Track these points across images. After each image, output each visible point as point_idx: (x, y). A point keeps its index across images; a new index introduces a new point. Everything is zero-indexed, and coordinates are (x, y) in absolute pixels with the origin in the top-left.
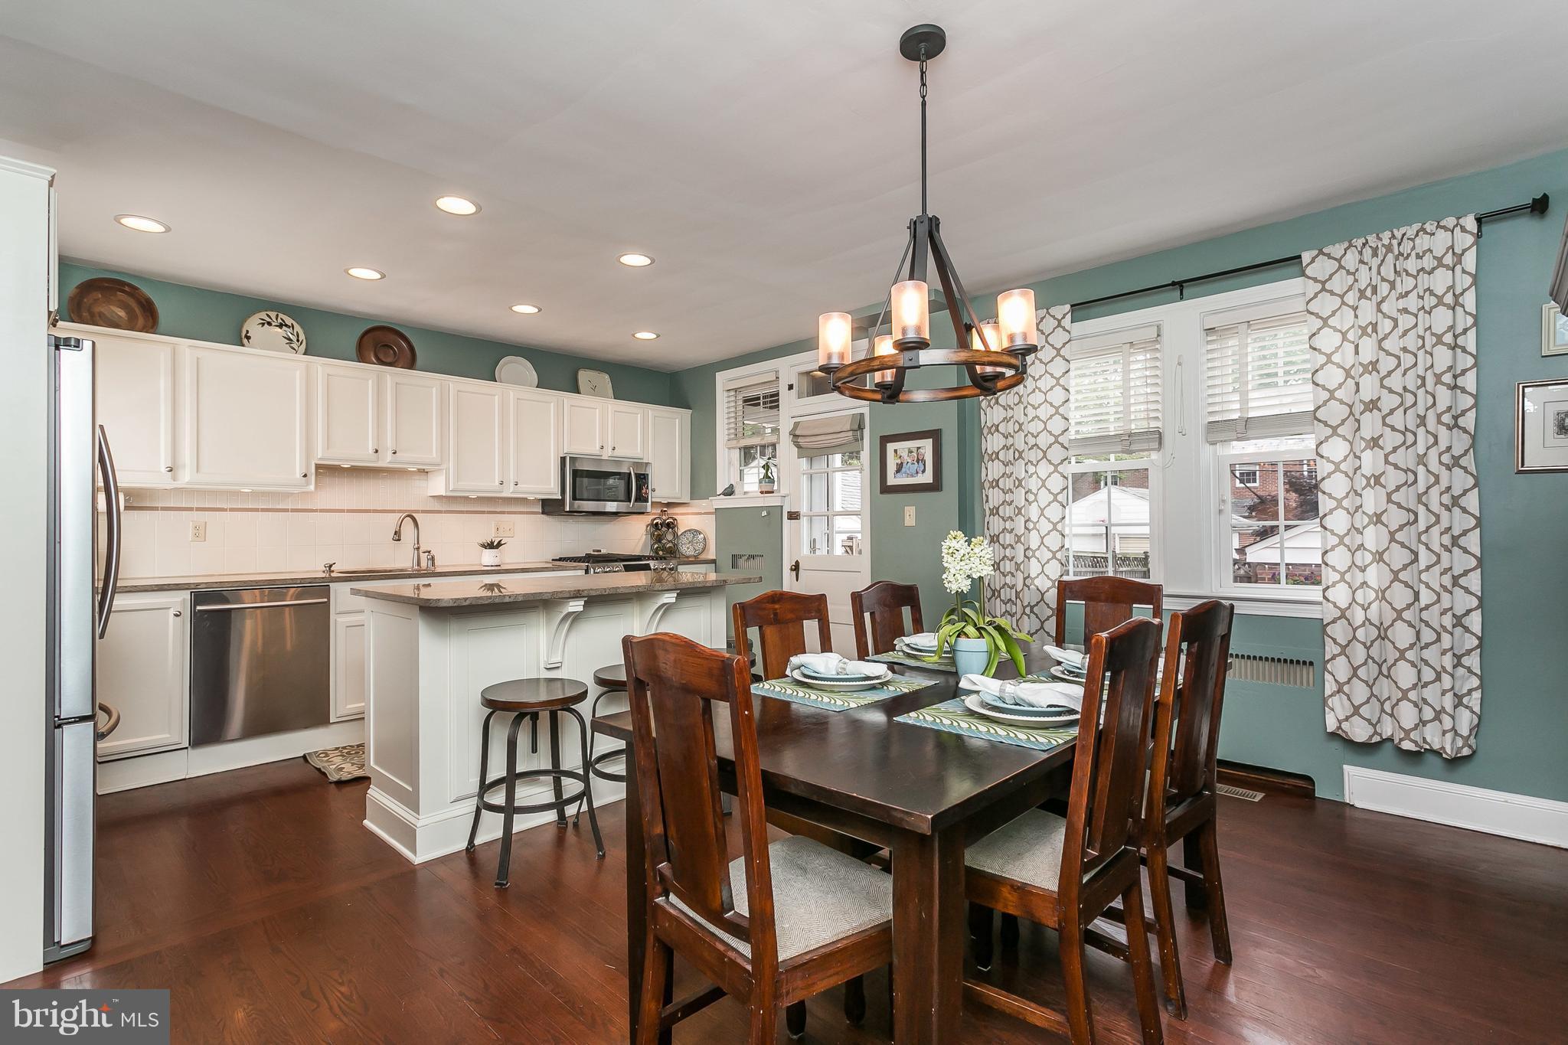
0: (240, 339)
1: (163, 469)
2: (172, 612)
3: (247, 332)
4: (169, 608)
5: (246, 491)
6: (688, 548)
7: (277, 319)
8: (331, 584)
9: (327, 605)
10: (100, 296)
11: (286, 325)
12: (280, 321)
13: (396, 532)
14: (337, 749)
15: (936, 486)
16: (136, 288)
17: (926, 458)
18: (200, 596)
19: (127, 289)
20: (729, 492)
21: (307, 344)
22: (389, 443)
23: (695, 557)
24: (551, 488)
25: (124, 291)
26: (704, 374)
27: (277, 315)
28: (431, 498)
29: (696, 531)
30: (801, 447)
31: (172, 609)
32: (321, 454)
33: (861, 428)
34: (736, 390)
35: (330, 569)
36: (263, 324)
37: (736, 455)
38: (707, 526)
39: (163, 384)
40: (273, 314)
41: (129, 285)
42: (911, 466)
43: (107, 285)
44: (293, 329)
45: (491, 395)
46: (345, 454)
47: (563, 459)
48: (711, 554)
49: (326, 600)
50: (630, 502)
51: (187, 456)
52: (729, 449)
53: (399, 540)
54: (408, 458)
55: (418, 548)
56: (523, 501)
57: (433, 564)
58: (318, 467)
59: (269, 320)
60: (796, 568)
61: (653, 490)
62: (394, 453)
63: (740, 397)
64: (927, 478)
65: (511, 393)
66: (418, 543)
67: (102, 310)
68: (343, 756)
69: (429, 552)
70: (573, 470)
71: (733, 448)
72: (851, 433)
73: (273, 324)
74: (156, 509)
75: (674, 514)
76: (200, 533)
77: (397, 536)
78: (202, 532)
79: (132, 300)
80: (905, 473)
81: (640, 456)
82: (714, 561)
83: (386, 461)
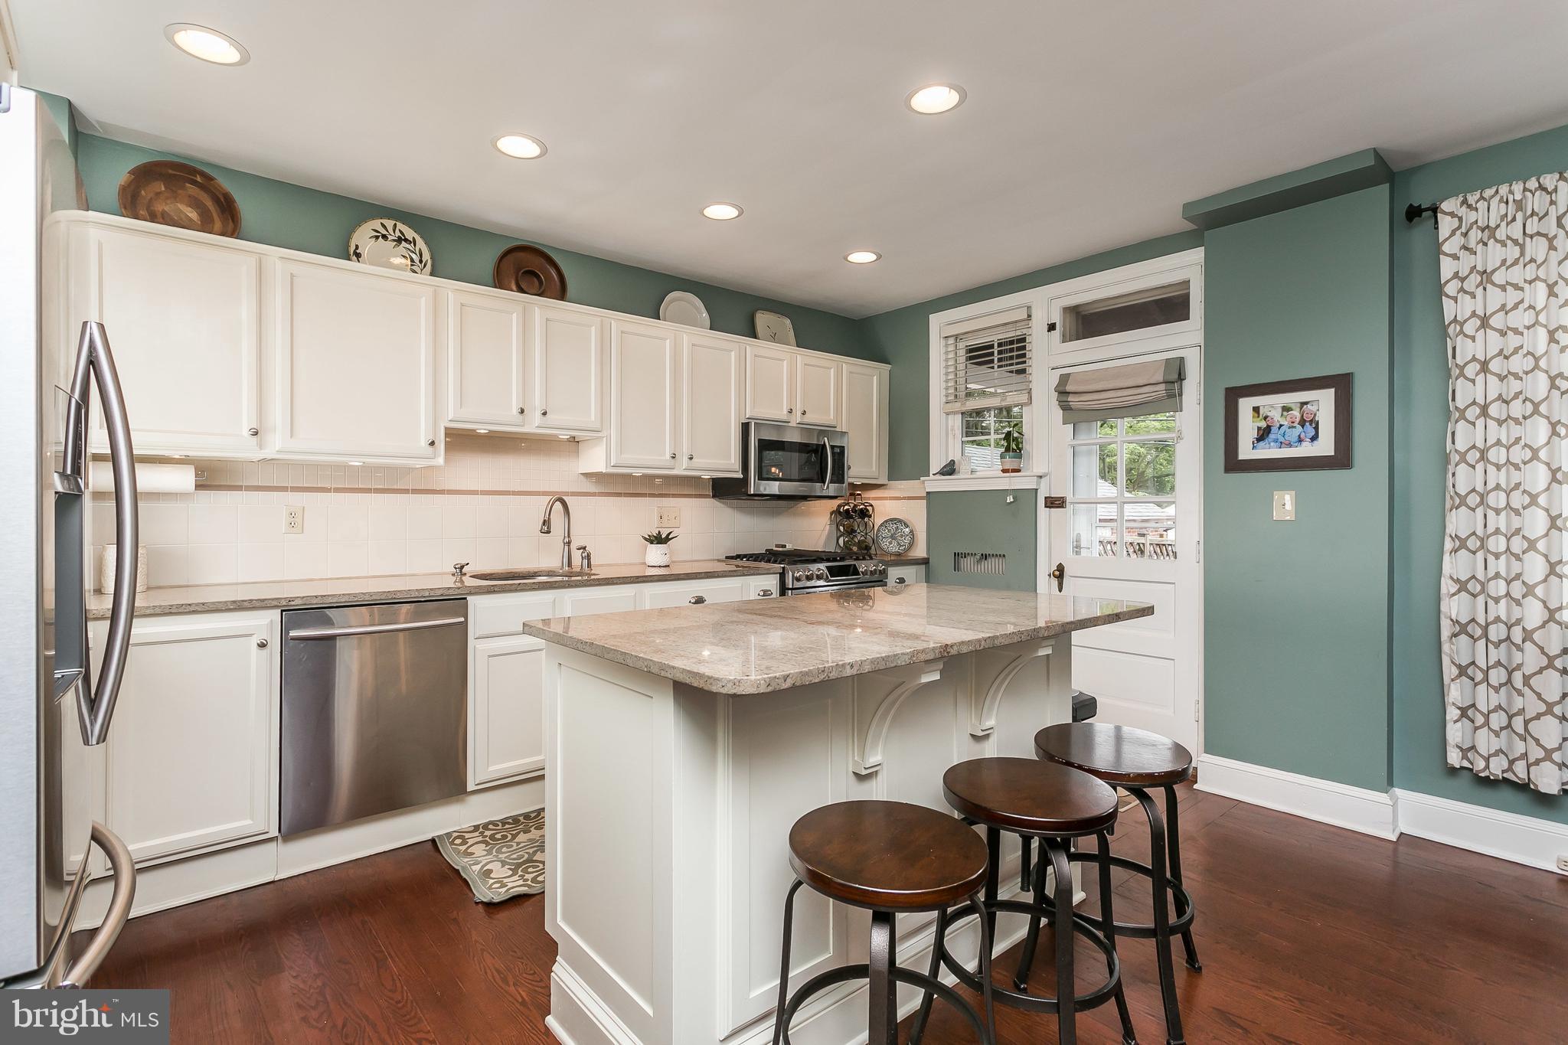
0: (347, 252)
1: (246, 432)
2: (255, 641)
3: (357, 247)
4: (251, 635)
5: (357, 464)
6: (890, 543)
7: (394, 232)
8: (469, 598)
9: (464, 625)
10: (163, 189)
11: (406, 240)
12: (398, 234)
13: (545, 521)
14: (476, 828)
15: (1342, 459)
16: (210, 179)
17: (1320, 418)
18: (294, 613)
19: (199, 179)
20: (950, 470)
21: (433, 266)
22: (537, 403)
23: (899, 555)
24: (728, 464)
25: (194, 183)
26: (915, 316)
27: (395, 225)
28: (582, 476)
29: (900, 521)
30: (1071, 409)
31: (255, 636)
32: (454, 414)
33: (1181, 377)
34: (956, 337)
35: (461, 571)
36: (377, 237)
37: (957, 422)
38: (917, 516)
39: (246, 311)
40: (389, 224)
41: (203, 174)
42: (1288, 430)
43: (170, 171)
44: (415, 245)
45: (662, 339)
46: (483, 417)
47: (745, 427)
48: (920, 551)
49: (462, 619)
50: (824, 483)
51: (277, 414)
52: (948, 414)
53: (548, 532)
54: (562, 422)
55: (569, 543)
56: (697, 480)
57: (589, 565)
58: (449, 433)
59: (385, 233)
60: (1060, 574)
61: (849, 468)
62: (545, 414)
63: (962, 345)
64: (1325, 446)
65: (685, 335)
66: (569, 536)
67: (167, 209)
68: (487, 843)
69: (584, 548)
70: (759, 440)
71: (954, 413)
72: (1162, 387)
73: (390, 238)
74: (239, 488)
75: (869, 498)
76: (295, 522)
77: (546, 526)
78: (298, 520)
79: (206, 195)
80: (1276, 441)
81: (833, 423)
82: (925, 562)
83: (532, 425)
